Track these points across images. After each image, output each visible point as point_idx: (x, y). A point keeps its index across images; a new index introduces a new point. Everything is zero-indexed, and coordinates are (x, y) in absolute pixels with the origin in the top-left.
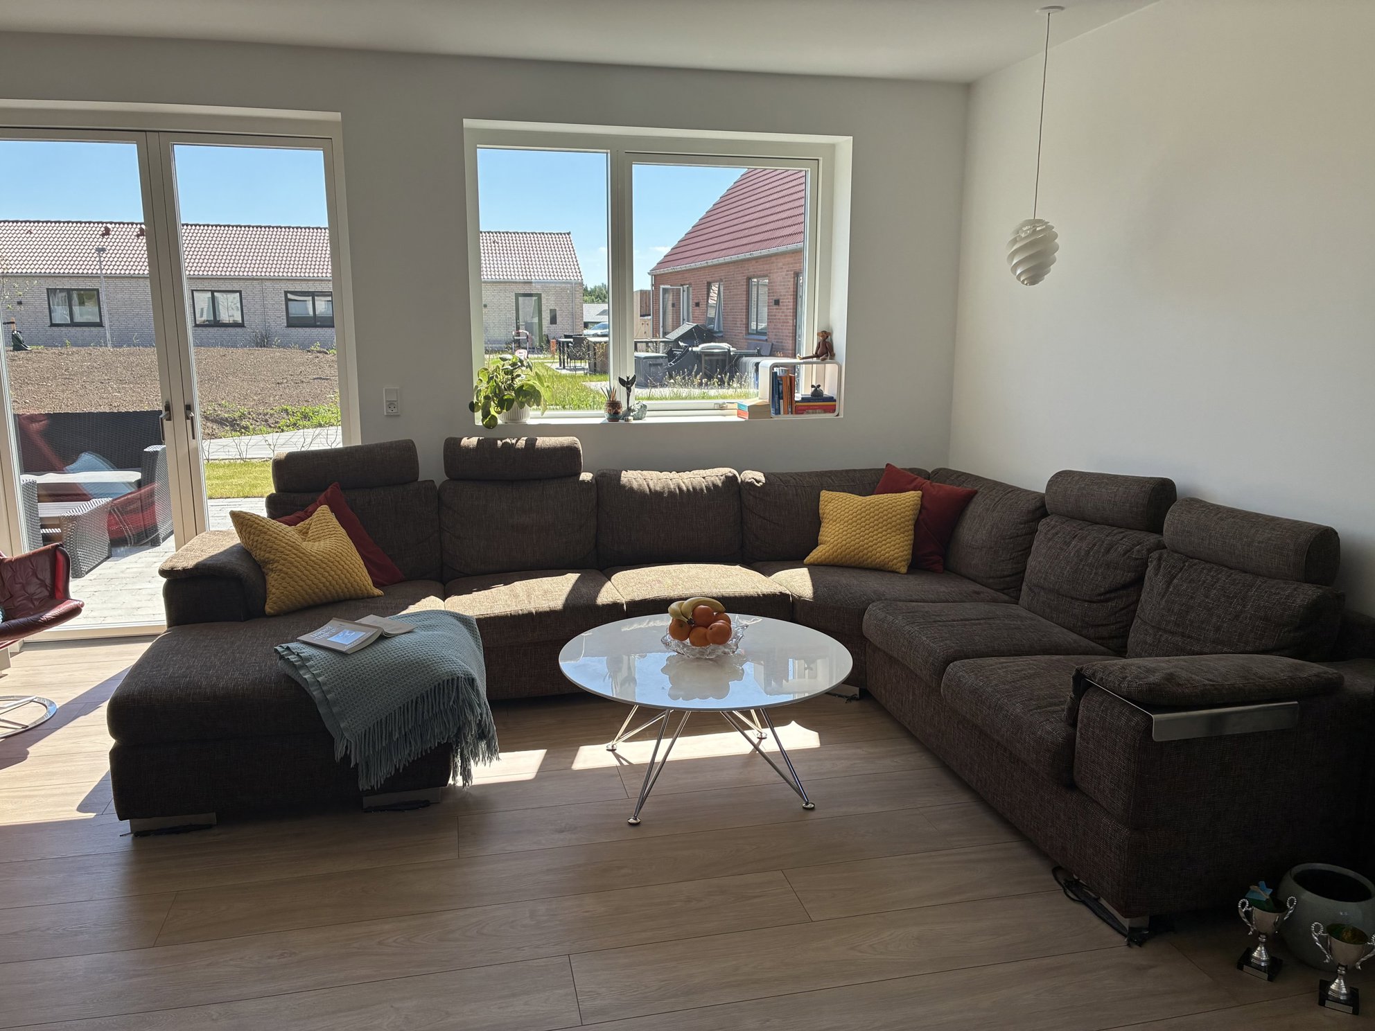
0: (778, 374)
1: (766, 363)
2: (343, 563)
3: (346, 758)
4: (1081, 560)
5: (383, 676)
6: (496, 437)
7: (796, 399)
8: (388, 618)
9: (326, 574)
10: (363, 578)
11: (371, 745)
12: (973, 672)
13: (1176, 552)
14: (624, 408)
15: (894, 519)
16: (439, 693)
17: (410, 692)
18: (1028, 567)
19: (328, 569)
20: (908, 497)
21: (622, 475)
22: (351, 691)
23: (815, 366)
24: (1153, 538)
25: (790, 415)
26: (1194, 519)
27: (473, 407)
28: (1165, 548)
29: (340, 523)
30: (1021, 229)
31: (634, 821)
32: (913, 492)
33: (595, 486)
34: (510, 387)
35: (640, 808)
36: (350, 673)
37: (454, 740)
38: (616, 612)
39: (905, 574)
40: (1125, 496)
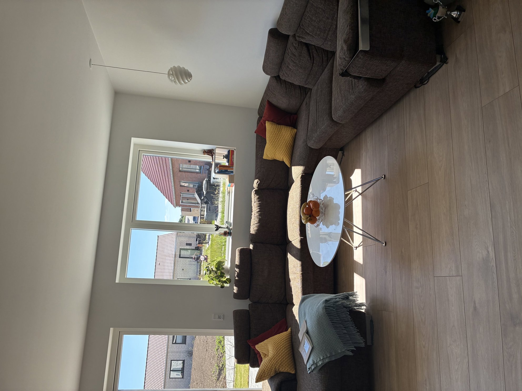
0: (218, 171)
1: (213, 175)
2: (278, 342)
3: (352, 351)
4: (297, 65)
5: (322, 334)
6: (234, 280)
7: (228, 165)
8: (300, 329)
9: (282, 349)
10: (283, 335)
11: (348, 341)
12: (337, 111)
13: (297, 30)
14: (226, 230)
15: (276, 132)
16: (330, 314)
17: (329, 325)
18: (298, 84)
19: (280, 348)
20: (268, 126)
21: (252, 233)
22: (327, 347)
23: (216, 157)
24: (291, 39)
25: (234, 168)
26: (285, 23)
27: (222, 287)
28: (295, 34)
29: (262, 341)
30: (171, 79)
31: (384, 244)
32: (266, 124)
33: (255, 243)
34: (216, 272)
35: (379, 241)
36: (320, 347)
37: (348, 309)
38: (304, 241)
39: (297, 130)
40: (274, 47)
